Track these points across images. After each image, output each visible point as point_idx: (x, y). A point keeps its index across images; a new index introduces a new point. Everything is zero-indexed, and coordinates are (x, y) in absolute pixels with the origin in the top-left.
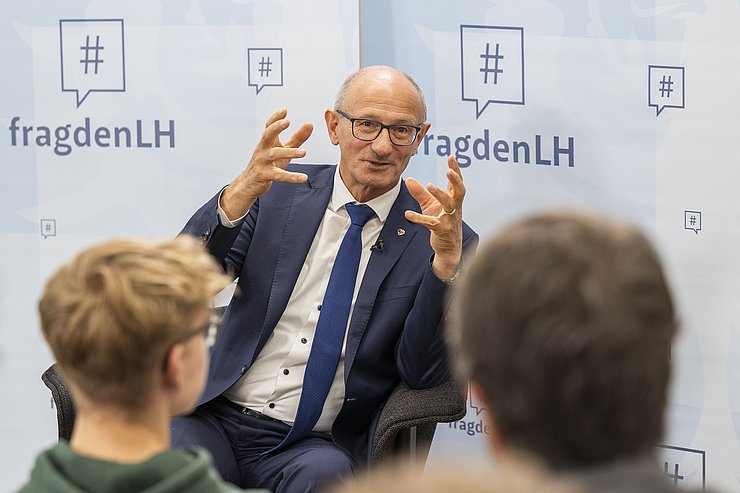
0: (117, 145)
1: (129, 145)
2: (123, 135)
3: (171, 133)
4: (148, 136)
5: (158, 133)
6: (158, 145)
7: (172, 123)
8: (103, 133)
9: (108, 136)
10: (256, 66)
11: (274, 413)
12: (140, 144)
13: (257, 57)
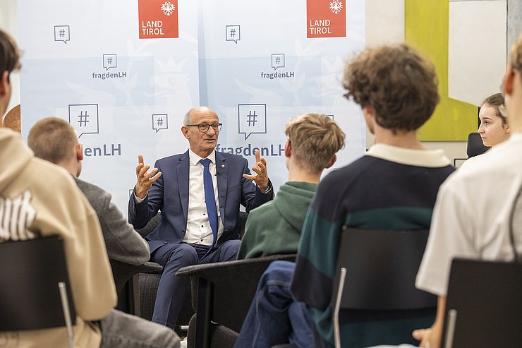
0: (95, 155)
1: (100, 155)
2: (97, 151)
3: (119, 149)
4: (109, 151)
5: (113, 150)
6: (113, 155)
7: (119, 145)
8: (88, 150)
9: (91, 151)
10: (156, 122)
11: (203, 243)
12: (105, 154)
13: (156, 118)
